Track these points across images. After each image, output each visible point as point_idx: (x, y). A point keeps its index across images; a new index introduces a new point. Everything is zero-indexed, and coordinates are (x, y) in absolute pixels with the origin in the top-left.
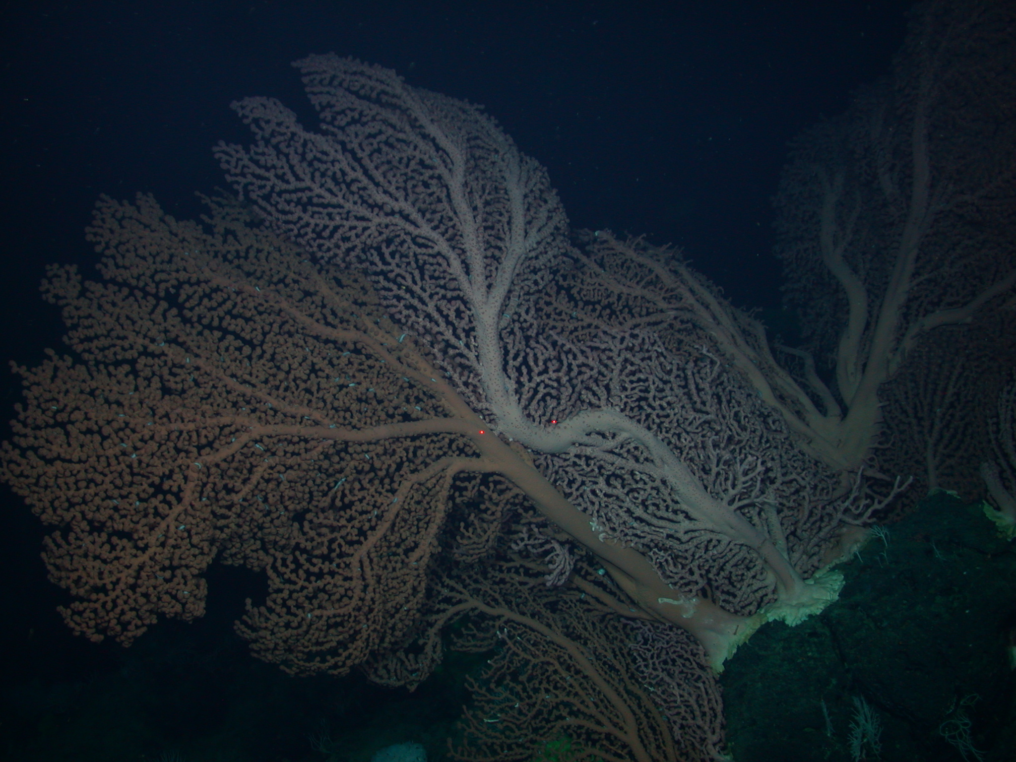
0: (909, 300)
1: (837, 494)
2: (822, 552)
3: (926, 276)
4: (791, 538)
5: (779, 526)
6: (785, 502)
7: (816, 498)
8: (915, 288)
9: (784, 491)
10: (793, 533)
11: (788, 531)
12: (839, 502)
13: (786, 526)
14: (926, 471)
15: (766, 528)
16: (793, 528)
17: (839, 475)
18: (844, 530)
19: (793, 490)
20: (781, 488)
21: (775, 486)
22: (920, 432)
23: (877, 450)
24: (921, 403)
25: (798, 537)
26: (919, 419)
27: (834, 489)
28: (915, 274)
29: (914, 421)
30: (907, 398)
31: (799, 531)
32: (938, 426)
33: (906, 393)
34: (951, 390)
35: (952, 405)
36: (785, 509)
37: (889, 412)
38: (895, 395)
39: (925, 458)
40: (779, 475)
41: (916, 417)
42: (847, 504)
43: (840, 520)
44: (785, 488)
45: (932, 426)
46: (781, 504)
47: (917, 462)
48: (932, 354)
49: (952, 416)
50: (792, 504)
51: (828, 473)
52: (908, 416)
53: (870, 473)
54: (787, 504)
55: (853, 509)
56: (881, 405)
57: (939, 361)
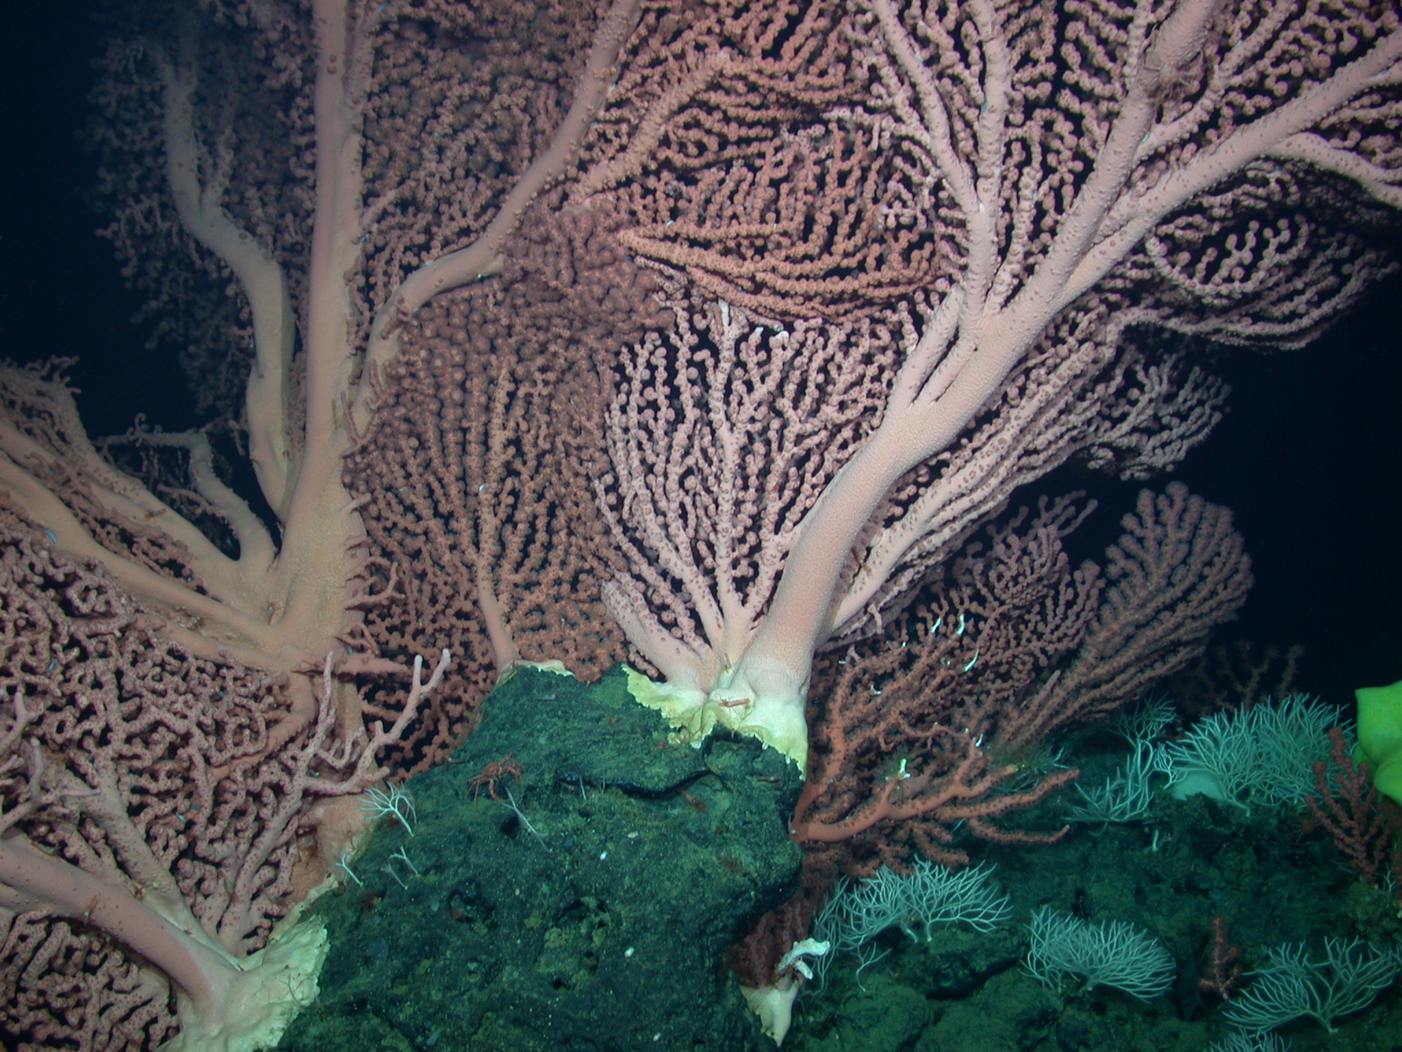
0: (369, 257)
1: (280, 733)
2: (284, 875)
3: (391, 195)
4: (186, 865)
5: (143, 847)
6: (145, 781)
7: (226, 755)
8: (375, 228)
9: (137, 757)
10: (189, 852)
11: (172, 853)
12: (293, 749)
13: (160, 842)
14: (483, 631)
15: (108, 859)
16: (182, 841)
17: (282, 688)
18: (320, 811)
19: (159, 750)
20: (126, 750)
21: (109, 751)
22: (453, 548)
23: (366, 609)
24: (440, 480)
25: (205, 860)
26: (447, 518)
27: (269, 724)
28: (368, 198)
29: (435, 525)
30: (408, 476)
31: (202, 848)
32: (489, 524)
33: (404, 465)
34: (499, 437)
35: (511, 471)
36: (152, 800)
37: (378, 518)
38: (381, 476)
39: (475, 603)
40: (115, 718)
41: (437, 514)
42: (310, 750)
43: (306, 793)
44: (138, 748)
45: (476, 527)
46: (135, 790)
47: (461, 615)
48: (438, 363)
49: (515, 493)
50: (164, 784)
51: (252, 688)
52: (419, 518)
53: (355, 665)
54: (153, 787)
55: (330, 758)
56: (354, 504)
57: (459, 376)
